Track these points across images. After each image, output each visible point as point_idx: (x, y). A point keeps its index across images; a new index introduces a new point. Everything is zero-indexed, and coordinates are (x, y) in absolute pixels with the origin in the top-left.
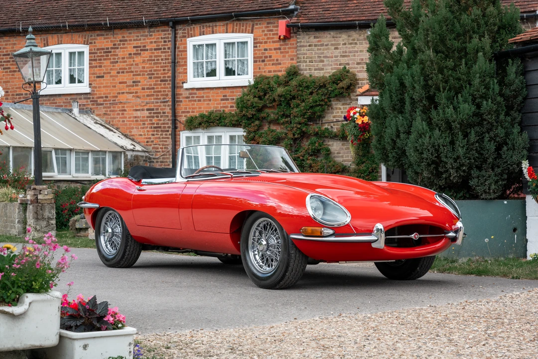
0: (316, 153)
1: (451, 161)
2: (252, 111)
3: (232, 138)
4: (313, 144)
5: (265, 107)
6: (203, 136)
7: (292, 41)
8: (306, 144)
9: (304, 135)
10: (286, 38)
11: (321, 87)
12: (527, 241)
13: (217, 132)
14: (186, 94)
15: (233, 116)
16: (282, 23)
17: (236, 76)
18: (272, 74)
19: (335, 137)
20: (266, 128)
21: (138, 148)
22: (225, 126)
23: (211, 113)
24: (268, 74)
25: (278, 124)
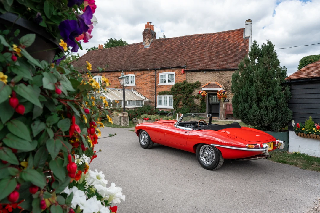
0: (190, 101)
1: (267, 120)
2: (175, 91)
3: (170, 97)
4: (190, 99)
5: (178, 90)
6: (163, 97)
7: (185, 74)
8: (188, 99)
9: (188, 97)
10: (183, 73)
11: (192, 85)
12: (289, 146)
13: (166, 96)
14: (158, 86)
15: (170, 92)
16: (183, 70)
17: (171, 83)
18: (180, 82)
19: (195, 98)
20: (178, 95)
21: (147, 99)
22: (168, 94)
23: (165, 91)
24: (179, 82)
25: (181, 94)
